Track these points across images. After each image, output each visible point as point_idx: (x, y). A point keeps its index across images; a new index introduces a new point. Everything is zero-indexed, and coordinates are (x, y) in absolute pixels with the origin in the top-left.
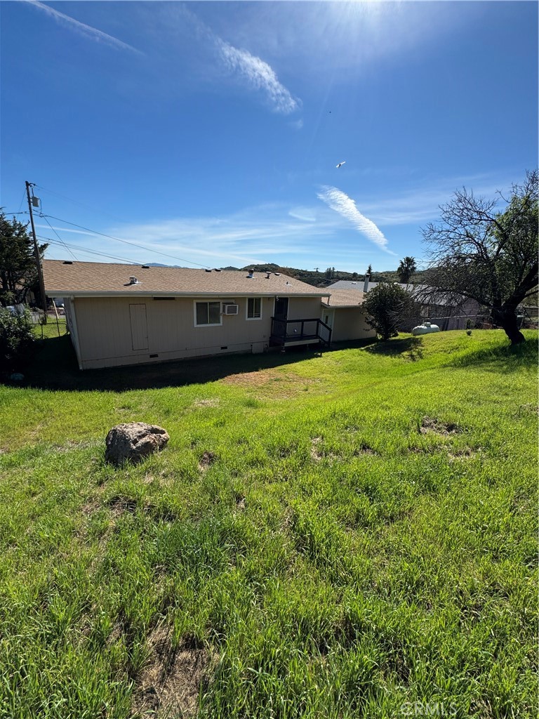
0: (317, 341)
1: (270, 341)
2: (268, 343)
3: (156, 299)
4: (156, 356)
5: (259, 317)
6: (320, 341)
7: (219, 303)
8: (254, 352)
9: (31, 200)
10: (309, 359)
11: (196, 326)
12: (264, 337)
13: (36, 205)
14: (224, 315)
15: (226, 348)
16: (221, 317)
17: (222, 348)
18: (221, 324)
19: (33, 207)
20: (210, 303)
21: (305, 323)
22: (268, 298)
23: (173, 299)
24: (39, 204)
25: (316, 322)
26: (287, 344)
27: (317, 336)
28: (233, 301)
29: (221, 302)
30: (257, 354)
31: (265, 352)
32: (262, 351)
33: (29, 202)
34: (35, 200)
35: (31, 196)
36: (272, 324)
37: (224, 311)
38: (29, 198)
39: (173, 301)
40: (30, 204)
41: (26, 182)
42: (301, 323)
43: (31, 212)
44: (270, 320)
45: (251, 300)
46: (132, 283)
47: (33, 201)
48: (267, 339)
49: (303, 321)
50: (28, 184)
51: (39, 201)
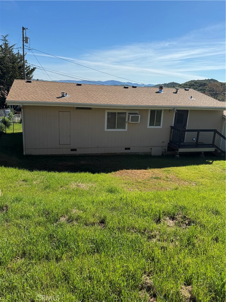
0: (212, 149)
1: (168, 147)
2: (166, 148)
3: (77, 108)
4: (75, 150)
5: (160, 125)
6: (216, 150)
7: (126, 113)
8: (153, 154)
9: (24, 39)
10: (198, 165)
11: (106, 130)
12: (163, 142)
13: (27, 42)
14: (129, 123)
15: (129, 149)
16: (127, 124)
17: (126, 149)
18: (126, 130)
19: (25, 44)
20: (118, 113)
21: (200, 132)
22: (169, 110)
23: (90, 109)
24: (28, 42)
25: (213, 132)
26: (181, 150)
27: (213, 145)
28: (137, 112)
29: (127, 112)
30: (155, 157)
31: (163, 155)
32: (160, 154)
33: (23, 40)
34: (27, 38)
35: (24, 36)
36: (171, 132)
37: (129, 120)
38: (23, 38)
39: (90, 110)
40: (23, 42)
41: (23, 27)
42: (197, 133)
43: (23, 47)
44: (170, 129)
45: (153, 112)
46: (63, 96)
47: (25, 40)
48: (166, 144)
49: (198, 131)
50: (23, 29)
51: (29, 40)
